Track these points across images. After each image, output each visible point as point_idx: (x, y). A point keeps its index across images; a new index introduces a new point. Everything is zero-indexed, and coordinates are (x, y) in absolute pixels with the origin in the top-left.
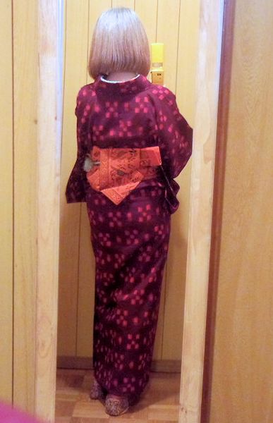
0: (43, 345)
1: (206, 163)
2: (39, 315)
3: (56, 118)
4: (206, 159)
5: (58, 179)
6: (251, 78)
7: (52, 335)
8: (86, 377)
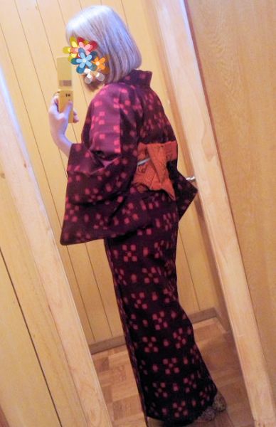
0: (93, 414)
1: (209, 160)
2: (78, 386)
3: (25, 166)
4: (209, 156)
5: (51, 232)
6: (221, 50)
7: (99, 401)
8: (110, 358)
